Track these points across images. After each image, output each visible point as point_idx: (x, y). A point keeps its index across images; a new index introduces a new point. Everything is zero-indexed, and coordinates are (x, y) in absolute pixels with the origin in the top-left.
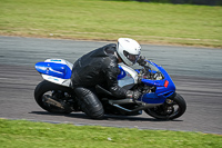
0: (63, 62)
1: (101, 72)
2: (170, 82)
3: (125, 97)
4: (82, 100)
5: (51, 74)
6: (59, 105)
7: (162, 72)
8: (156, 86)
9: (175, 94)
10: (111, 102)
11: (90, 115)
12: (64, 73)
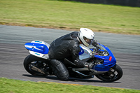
0: (43, 43)
1: (68, 50)
2: (113, 57)
3: (83, 67)
4: (55, 68)
5: (35, 50)
6: (40, 70)
7: (108, 50)
8: (104, 60)
9: (116, 65)
10: (74, 70)
11: (60, 77)
12: (44, 50)
